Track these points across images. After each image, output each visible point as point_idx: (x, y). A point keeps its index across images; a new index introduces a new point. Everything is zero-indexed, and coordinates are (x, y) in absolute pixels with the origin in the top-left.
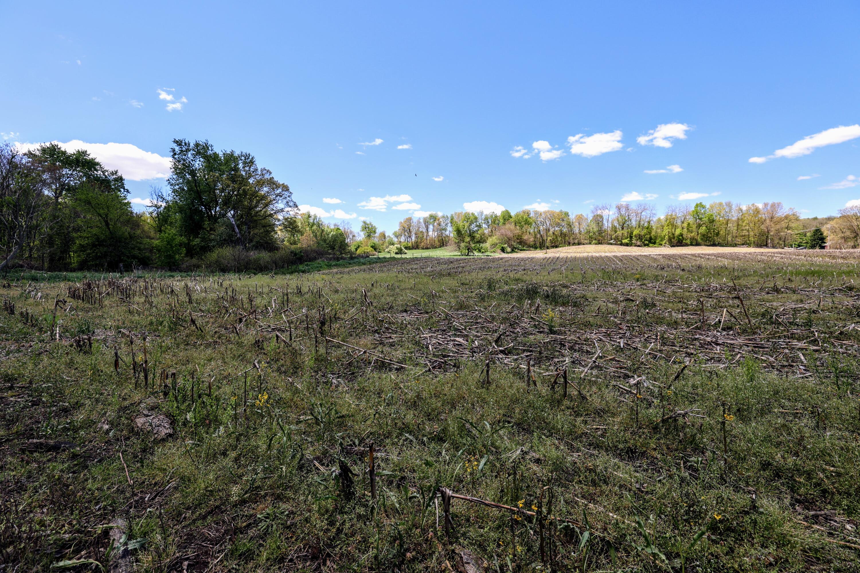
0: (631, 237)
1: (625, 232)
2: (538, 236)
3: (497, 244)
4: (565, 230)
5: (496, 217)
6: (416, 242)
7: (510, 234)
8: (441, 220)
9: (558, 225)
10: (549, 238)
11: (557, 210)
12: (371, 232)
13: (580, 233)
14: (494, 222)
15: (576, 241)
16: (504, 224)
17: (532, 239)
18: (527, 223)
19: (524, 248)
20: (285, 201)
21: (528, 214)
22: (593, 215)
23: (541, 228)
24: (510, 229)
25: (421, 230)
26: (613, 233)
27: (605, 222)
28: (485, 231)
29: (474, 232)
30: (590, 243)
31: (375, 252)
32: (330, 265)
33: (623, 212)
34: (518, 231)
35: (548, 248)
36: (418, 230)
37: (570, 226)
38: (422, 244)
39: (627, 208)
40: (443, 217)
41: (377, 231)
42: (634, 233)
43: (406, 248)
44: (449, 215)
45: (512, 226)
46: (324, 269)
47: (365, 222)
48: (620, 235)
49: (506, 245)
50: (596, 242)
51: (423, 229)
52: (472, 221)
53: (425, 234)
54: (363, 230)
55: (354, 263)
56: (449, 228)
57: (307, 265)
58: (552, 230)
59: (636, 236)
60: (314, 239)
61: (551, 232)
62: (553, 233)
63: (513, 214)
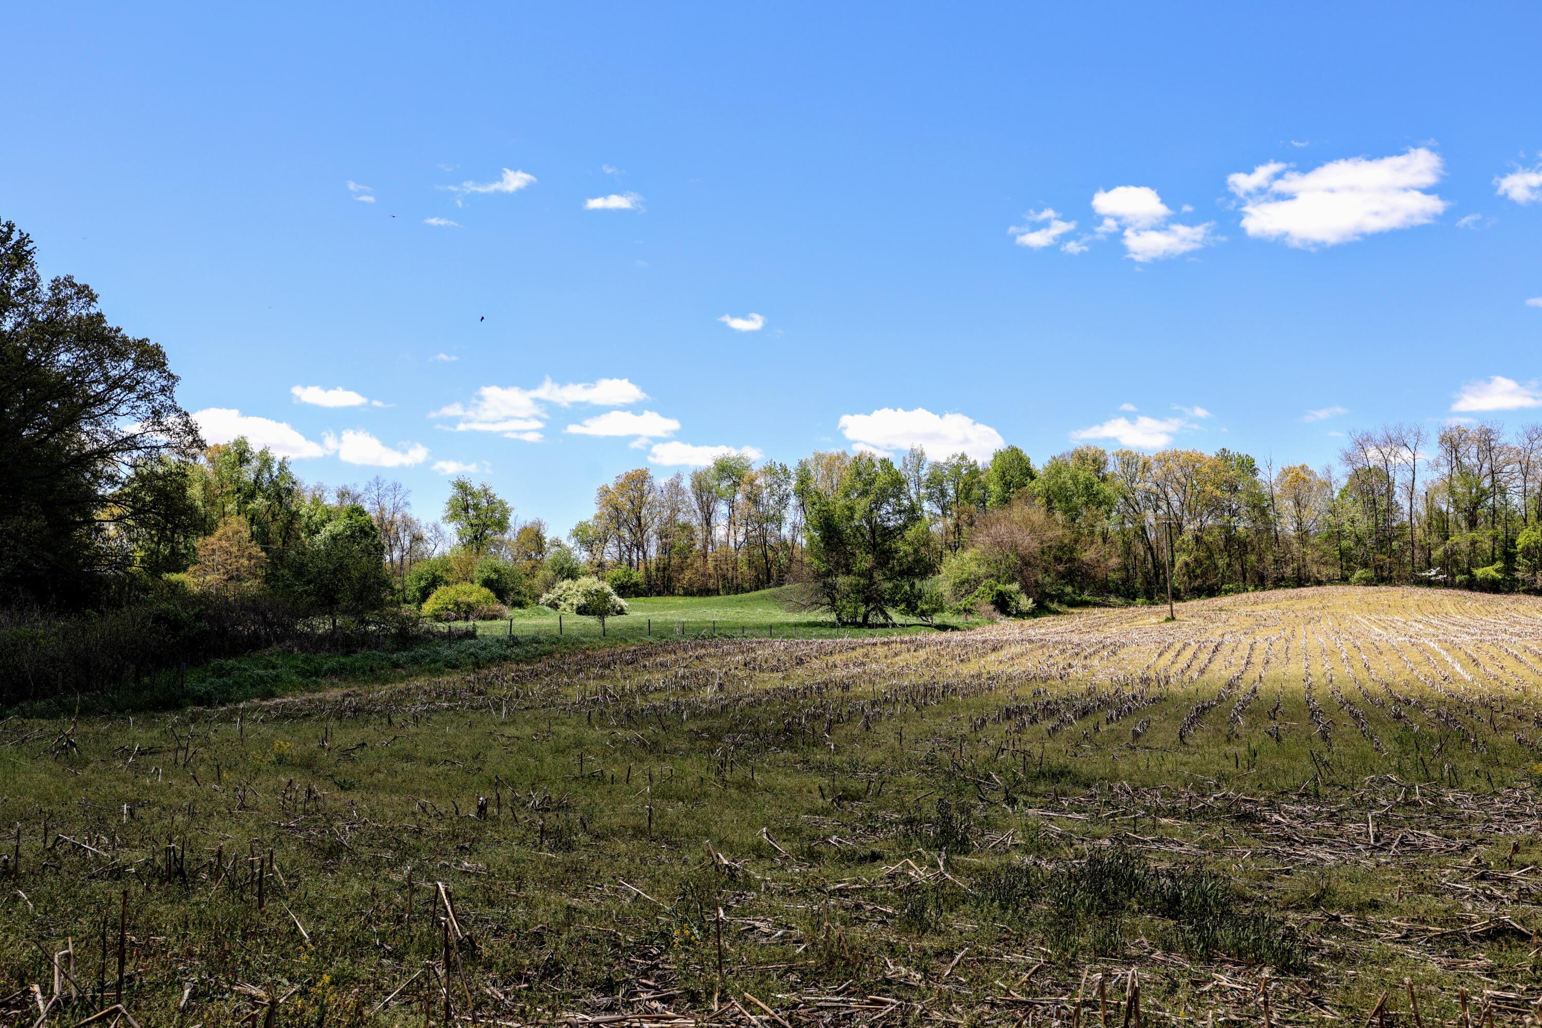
0: (1509, 558)
1: (1484, 537)
2: (1140, 549)
3: (978, 581)
4: (1242, 527)
5: (974, 472)
6: (664, 569)
7: (1028, 543)
8: (760, 481)
9: (1215, 506)
10: (1181, 559)
11: (1210, 452)
12: (486, 526)
13: (1303, 535)
14: (965, 493)
15: (1288, 571)
16: (1005, 501)
17: (1114, 562)
18: (1094, 498)
19: (1086, 597)
20: (144, 407)
21: (1098, 463)
22: (1349, 470)
23: (1150, 517)
24: (1027, 521)
25: (681, 518)
26: (1435, 539)
27: (1401, 497)
28: (933, 529)
29: (888, 533)
30: (1345, 580)
31: (498, 606)
32: (317, 673)
33: (1471, 459)
34: (1058, 532)
35: (1177, 596)
36: (672, 519)
37: (1263, 512)
38: (688, 574)
39: (1486, 442)
40: (770, 471)
41: (511, 520)
42: (1521, 541)
43: (624, 590)
44: (792, 466)
45: (1038, 515)
46: (289, 687)
47: (462, 487)
48: (1464, 546)
49: (1015, 587)
50: (1371, 574)
51: (691, 516)
52: (883, 490)
53: (700, 535)
54: (454, 517)
55: (415, 661)
56: (792, 515)
57: (220, 672)
58: (1190, 527)
59: (1527, 552)
60: (256, 550)
61: (1187, 536)
62: (1198, 539)
63: (1039, 463)
